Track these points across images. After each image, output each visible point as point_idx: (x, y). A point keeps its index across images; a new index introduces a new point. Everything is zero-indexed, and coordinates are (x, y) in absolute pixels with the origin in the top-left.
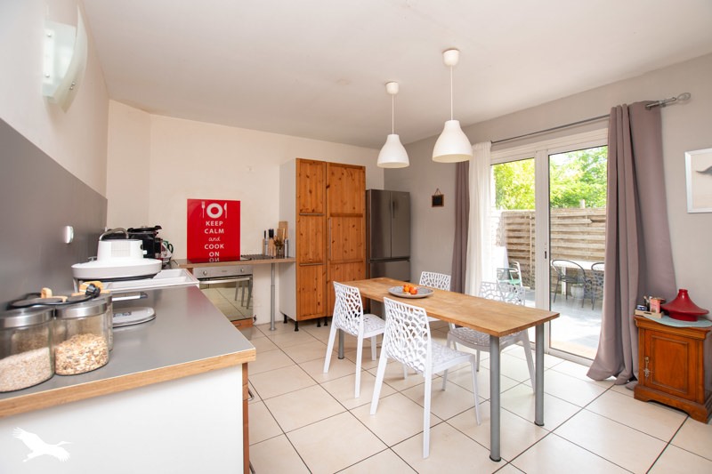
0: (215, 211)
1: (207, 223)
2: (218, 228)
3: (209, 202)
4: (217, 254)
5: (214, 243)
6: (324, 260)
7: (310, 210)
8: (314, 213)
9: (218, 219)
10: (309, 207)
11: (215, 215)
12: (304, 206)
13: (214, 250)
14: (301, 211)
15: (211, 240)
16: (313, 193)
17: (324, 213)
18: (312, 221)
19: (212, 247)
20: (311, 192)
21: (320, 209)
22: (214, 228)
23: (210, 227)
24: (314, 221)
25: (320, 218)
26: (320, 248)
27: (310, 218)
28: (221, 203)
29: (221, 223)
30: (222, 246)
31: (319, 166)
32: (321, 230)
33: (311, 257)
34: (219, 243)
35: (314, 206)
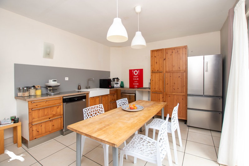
0: (136, 73)
1: (134, 77)
2: (137, 78)
3: (134, 70)
4: (137, 86)
5: (136, 83)
6: (163, 92)
7: (156, 70)
8: (159, 72)
9: (137, 75)
10: (156, 69)
11: (136, 74)
12: (154, 69)
13: (136, 85)
14: (152, 71)
15: (135, 82)
16: (158, 63)
17: (163, 71)
18: (157, 75)
19: (135, 84)
20: (156, 63)
21: (161, 69)
22: (136, 78)
23: (135, 78)
24: (158, 75)
25: (161, 74)
26: (161, 86)
27: (156, 74)
28: (137, 70)
29: (138, 76)
30: (138, 84)
31: (160, 51)
32: (161, 79)
33: (157, 90)
34: (137, 83)
35: (158, 69)
